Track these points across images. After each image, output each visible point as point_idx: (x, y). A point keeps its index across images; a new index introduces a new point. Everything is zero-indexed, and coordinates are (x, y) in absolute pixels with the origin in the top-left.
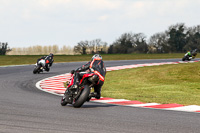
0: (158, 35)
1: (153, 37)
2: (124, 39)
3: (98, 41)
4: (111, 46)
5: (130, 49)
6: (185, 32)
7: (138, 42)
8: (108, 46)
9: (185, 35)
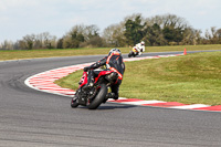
0: (113, 27)
1: (108, 29)
2: (75, 32)
3: (46, 34)
4: (61, 41)
5: (82, 44)
6: (142, 24)
7: (90, 36)
8: (57, 40)
9: (142, 27)
